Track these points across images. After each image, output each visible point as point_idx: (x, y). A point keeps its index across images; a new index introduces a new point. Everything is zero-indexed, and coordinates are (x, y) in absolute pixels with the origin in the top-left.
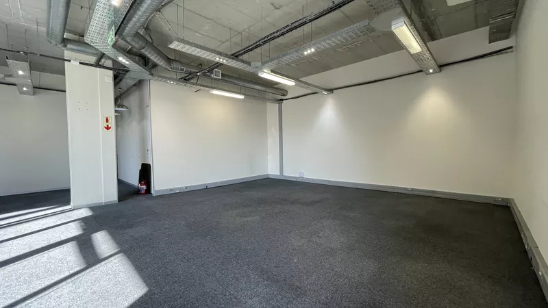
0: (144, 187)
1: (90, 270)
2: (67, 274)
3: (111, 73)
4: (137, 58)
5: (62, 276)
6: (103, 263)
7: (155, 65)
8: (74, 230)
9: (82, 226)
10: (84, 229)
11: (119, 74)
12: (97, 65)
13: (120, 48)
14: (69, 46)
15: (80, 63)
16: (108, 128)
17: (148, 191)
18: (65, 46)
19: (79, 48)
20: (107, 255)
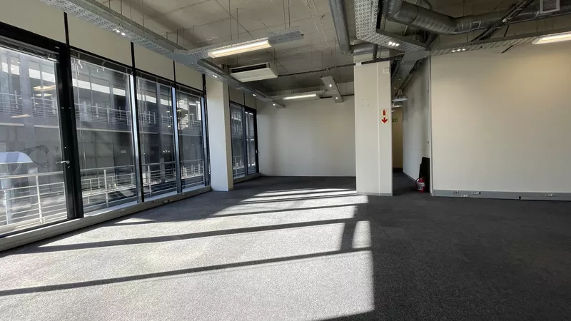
0: (423, 184)
1: (340, 255)
2: (326, 250)
3: (388, 64)
4: (414, 37)
5: (322, 251)
6: (352, 253)
7: (435, 36)
8: (348, 213)
9: (355, 211)
10: (355, 215)
11: (396, 62)
12: (376, 60)
13: (395, 33)
14: (355, 51)
15: (362, 63)
16: (385, 121)
17: (427, 189)
18: (352, 52)
19: (362, 50)
20: (359, 247)
